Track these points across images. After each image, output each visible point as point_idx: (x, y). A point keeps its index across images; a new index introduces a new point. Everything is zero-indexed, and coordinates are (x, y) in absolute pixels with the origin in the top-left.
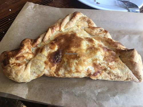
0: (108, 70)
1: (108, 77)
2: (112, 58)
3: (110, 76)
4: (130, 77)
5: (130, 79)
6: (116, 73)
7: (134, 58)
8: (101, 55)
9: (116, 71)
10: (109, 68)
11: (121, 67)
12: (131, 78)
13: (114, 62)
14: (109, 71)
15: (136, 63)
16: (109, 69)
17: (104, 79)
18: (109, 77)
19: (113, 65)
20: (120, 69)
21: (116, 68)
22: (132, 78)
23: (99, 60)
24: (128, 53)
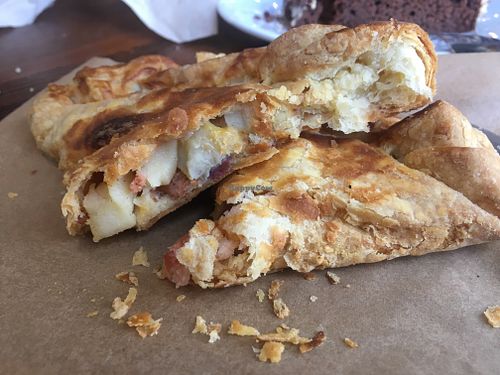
0: (354, 211)
1: (366, 243)
2: (360, 162)
3: (375, 238)
4: (460, 217)
5: (467, 226)
6: (390, 213)
7: (453, 133)
8: (310, 158)
9: (389, 208)
10: (353, 201)
11: (407, 185)
12: (466, 221)
13: (370, 176)
14: (359, 214)
15: (464, 149)
16: (354, 204)
17: (348, 256)
18: (371, 241)
19: (368, 185)
20: (407, 196)
21: (387, 197)
22: (475, 221)
23: (305, 178)
24: (418, 124)
